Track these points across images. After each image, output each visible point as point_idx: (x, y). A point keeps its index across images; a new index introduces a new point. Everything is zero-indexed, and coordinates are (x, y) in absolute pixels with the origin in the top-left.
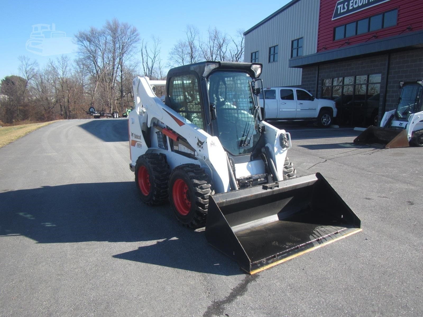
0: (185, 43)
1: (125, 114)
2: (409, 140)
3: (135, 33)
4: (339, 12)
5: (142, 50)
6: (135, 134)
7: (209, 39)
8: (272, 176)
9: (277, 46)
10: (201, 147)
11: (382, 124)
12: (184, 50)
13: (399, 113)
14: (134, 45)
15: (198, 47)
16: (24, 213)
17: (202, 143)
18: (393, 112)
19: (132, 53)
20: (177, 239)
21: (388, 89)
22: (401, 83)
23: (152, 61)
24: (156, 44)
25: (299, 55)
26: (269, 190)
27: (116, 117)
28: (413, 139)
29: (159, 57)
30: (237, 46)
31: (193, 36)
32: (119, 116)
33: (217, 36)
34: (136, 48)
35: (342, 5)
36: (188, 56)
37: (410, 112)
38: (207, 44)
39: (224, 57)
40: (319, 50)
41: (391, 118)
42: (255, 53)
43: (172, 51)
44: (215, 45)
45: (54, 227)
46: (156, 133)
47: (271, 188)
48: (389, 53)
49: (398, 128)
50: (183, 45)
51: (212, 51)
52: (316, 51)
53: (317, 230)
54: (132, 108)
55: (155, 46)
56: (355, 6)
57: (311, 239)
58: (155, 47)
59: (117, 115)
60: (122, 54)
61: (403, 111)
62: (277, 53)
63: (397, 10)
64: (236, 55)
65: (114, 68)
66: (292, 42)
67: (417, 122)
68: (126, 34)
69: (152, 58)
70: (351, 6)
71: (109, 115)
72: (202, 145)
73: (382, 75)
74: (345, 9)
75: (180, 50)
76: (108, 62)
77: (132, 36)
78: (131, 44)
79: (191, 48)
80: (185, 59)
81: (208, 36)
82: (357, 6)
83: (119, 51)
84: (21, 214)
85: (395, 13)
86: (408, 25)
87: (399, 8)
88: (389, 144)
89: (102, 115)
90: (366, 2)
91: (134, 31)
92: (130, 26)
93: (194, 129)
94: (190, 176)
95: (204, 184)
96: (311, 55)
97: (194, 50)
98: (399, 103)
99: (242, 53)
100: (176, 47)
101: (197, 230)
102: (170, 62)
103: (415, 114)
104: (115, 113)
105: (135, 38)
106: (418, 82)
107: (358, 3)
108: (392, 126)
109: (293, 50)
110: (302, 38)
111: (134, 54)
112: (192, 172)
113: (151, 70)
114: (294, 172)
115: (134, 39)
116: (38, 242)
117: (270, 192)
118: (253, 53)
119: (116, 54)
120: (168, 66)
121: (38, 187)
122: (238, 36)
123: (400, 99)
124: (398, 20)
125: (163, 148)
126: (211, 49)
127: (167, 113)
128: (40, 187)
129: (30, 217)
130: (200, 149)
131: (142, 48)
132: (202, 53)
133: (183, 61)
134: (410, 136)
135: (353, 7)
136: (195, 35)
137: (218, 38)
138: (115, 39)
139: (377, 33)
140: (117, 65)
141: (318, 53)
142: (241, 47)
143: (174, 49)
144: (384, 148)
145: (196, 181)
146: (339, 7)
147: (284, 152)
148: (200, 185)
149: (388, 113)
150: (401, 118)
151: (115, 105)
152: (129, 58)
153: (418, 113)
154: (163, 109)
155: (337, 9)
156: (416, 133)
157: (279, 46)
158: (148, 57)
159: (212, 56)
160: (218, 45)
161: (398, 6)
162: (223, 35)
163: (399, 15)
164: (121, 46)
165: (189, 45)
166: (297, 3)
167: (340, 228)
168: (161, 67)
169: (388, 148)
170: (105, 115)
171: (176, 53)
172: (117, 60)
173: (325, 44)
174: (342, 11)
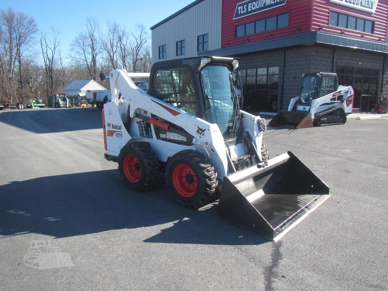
0: (86, 35)
1: (30, 105)
2: (313, 121)
3: (33, 24)
4: (239, 13)
5: (41, 41)
6: (112, 125)
7: (108, 31)
8: (255, 156)
9: (184, 40)
10: (202, 134)
11: (290, 109)
12: (85, 42)
13: (302, 99)
14: (32, 35)
15: (98, 39)
16: (15, 210)
17: (203, 131)
18: (297, 98)
19: (30, 44)
20: (189, 219)
21: (285, 80)
22: (303, 74)
23: (52, 52)
24: (56, 35)
25: (205, 49)
26: (262, 168)
27: (22, 109)
28: (315, 120)
29: (59, 48)
30: (136, 40)
31: (93, 28)
32: (24, 107)
33: (116, 29)
34: (34, 39)
35: (242, 7)
36: (89, 47)
37: (311, 98)
38: (106, 36)
39: (125, 49)
40: (223, 46)
41: (296, 104)
42: (163, 46)
43: (72, 42)
44: (115, 38)
45: (59, 221)
46: (137, 122)
47: (263, 167)
48: (284, 49)
49: (303, 112)
50: (83, 37)
51: (112, 43)
52: (220, 47)
53: (299, 198)
54: (37, 99)
55: (54, 36)
56: (253, 9)
57: (301, 207)
58: (55, 39)
59: (22, 106)
60: (19, 45)
61: (306, 98)
62: (184, 47)
63: (288, 14)
64: (136, 47)
65: (11, 59)
66: (198, 37)
67: (317, 106)
68: (22, 25)
69: (52, 48)
70: (250, 8)
71: (14, 106)
72: (204, 132)
73: (279, 68)
74: (245, 10)
75: (81, 41)
76: (5, 53)
77: (29, 26)
78: (29, 35)
79: (92, 40)
80: (86, 50)
81: (108, 29)
82: (255, 8)
83: (16, 41)
84: (12, 212)
85: (287, 16)
86: (298, 26)
87: (290, 12)
88: (300, 125)
89: (6, 106)
90: (263, 6)
91: (32, 21)
92: (27, 16)
93: (193, 118)
94: (195, 161)
95: (209, 167)
96: (216, 50)
97: (94, 42)
98: (301, 91)
99: (141, 46)
100: (76, 38)
101: (200, 209)
102: (71, 53)
103: (317, 100)
104: (20, 104)
105: (33, 28)
106: (316, 74)
107: (256, 6)
108: (297, 110)
109: (199, 45)
110: (207, 34)
111: (33, 44)
112: (197, 156)
113: (51, 60)
114: (266, 152)
115: (32, 30)
116: (56, 237)
117: (263, 170)
118: (161, 46)
119: (14, 44)
120: (69, 57)
121: (6, 183)
122: (137, 30)
123: (302, 87)
124: (289, 22)
125: (145, 137)
126: (111, 42)
127: (156, 103)
128: (9, 183)
129: (25, 214)
130: (201, 136)
131: (41, 38)
132: (102, 45)
133: (84, 52)
134: (313, 118)
135: (252, 9)
136: (96, 28)
137: (118, 31)
138: (11, 29)
139: (273, 32)
140: (15, 56)
141: (223, 49)
142: (141, 40)
143: (75, 41)
144: (296, 128)
145: (203, 165)
146: (239, 8)
147: (260, 135)
148: (206, 168)
149: (293, 100)
150: (304, 103)
151: (15, 96)
152: (27, 48)
153: (318, 99)
154: (151, 100)
155: (238, 10)
156: (317, 115)
157: (186, 41)
158: (48, 48)
159: (112, 48)
160: (118, 37)
161: (289, 10)
162: (122, 28)
163: (290, 18)
164: (18, 36)
165: (90, 37)
166: (201, 3)
167: (315, 195)
168: (61, 58)
169: (299, 129)
170: (9, 106)
171: (76, 45)
172: (15, 51)
173: (228, 40)
174: (242, 12)
